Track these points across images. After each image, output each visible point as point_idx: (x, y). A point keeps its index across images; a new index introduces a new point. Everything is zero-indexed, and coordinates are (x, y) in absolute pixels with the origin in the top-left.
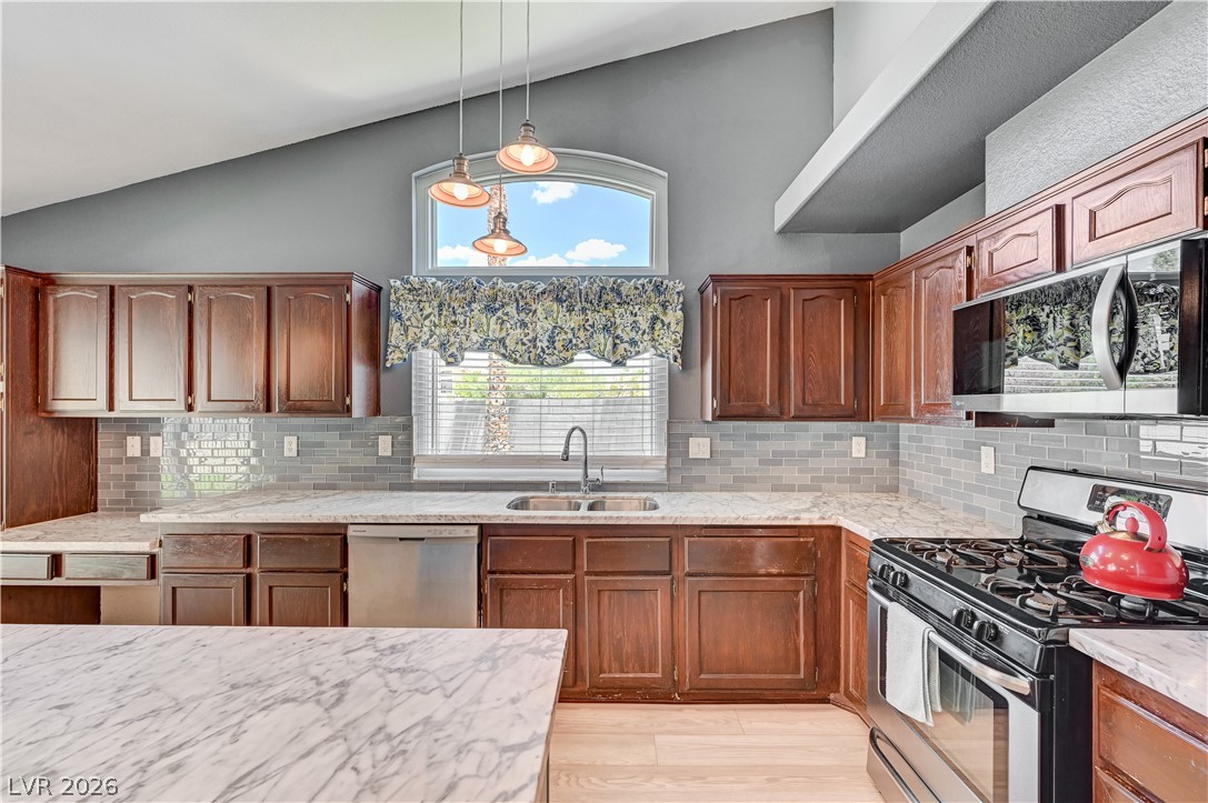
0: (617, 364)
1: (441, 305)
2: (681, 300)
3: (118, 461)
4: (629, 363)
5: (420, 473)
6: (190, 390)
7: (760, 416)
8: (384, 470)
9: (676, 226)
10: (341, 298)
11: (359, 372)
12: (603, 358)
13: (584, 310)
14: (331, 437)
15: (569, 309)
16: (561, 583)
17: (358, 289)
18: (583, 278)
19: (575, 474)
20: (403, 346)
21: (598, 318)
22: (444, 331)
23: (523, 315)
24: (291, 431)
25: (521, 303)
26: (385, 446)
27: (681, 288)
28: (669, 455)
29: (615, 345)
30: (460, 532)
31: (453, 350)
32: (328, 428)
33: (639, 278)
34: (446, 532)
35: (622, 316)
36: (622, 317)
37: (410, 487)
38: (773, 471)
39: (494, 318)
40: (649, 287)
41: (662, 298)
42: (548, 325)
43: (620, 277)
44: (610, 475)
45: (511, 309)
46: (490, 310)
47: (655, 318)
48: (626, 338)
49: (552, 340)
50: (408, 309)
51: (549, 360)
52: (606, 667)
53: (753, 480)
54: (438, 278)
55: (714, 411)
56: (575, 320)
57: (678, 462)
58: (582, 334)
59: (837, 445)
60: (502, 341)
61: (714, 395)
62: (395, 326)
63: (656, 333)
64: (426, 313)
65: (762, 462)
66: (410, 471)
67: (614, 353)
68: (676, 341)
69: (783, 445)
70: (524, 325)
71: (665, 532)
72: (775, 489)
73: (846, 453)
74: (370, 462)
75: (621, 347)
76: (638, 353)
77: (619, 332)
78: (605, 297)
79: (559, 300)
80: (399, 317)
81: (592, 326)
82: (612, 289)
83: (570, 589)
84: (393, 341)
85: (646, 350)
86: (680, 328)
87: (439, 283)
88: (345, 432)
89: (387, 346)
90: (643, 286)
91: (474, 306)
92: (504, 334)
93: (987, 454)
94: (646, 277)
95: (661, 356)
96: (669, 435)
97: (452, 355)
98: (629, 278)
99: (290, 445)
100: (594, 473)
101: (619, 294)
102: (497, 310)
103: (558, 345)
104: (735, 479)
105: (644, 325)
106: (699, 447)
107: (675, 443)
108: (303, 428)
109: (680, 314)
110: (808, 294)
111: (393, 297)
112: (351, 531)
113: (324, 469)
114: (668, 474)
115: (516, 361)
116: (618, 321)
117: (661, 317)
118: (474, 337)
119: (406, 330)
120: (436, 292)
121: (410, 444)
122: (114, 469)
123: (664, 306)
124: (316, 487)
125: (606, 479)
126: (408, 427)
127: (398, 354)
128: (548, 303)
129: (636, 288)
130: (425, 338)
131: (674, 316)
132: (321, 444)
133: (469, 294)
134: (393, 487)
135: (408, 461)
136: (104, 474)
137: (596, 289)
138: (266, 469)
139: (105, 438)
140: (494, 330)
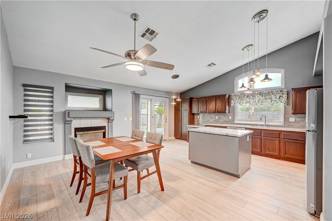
1: (239, 97)
2: (287, 92)
3: (197, 119)
4: (274, 104)
5: (236, 122)
6: (207, 110)
8: (230, 121)
10: (225, 98)
11: (227, 107)
12: (269, 104)
13: (265, 96)
14: (222, 116)
15: (262, 96)
16: (259, 137)
17: (227, 96)
18: (265, 90)
20: (233, 103)
21: (268, 97)
22: (240, 101)
23: (253, 98)
24: (217, 115)
25: (253, 96)
26: (230, 118)
27: (286, 90)
28: (284, 121)
29: (271, 101)
31: (241, 104)
33: (277, 89)
35: (273, 96)
37: (234, 124)
41: (282, 93)
42: (258, 99)
43: (273, 89)
44: (271, 124)
45: (251, 97)
46: (247, 97)
47: (280, 96)
48: (274, 100)
49: (259, 101)
51: (258, 104)
52: (266, 151)
54: (239, 93)
55: (292, 113)
56: (264, 98)
57: (286, 122)
58: (264, 100)
60: (250, 102)
61: (292, 110)
62: (232, 100)
63: (280, 99)
64: (237, 98)
66: (234, 122)
67: (271, 103)
68: (285, 100)
74: (228, 120)
75: (273, 102)
76: (277, 102)
77: (272, 99)
78: (269, 94)
79: (260, 95)
80: (233, 99)
81: (267, 98)
82: (271, 92)
83: (260, 138)
84: (232, 103)
85: (278, 102)
86: (286, 98)
87: (239, 94)
88: (224, 116)
89: (231, 104)
90: (278, 91)
91: (245, 97)
92: (250, 101)
94: (278, 89)
95: (283, 103)
96: (284, 117)
98: (275, 89)
99: (217, 117)
100: (267, 123)
101: (272, 93)
103: (260, 102)
105: (278, 98)
106: (292, 119)
107: (286, 119)
108: (219, 115)
109: (286, 95)
111: (232, 96)
112: (227, 127)
113: (221, 121)
114: (284, 124)
116: (272, 97)
117: (282, 96)
118: (245, 101)
119: (234, 101)
120: (239, 95)
121: (234, 118)
122: (196, 120)
123: (283, 94)
124: (220, 123)
126: (234, 115)
127: (232, 105)
128: (258, 95)
129: (276, 91)
130: (237, 102)
131: (285, 96)
132: (221, 117)
133: (244, 95)
134: (231, 124)
135: (234, 120)
136: (195, 120)
137: (267, 92)
138: (214, 120)
139: (195, 116)
140: (248, 100)
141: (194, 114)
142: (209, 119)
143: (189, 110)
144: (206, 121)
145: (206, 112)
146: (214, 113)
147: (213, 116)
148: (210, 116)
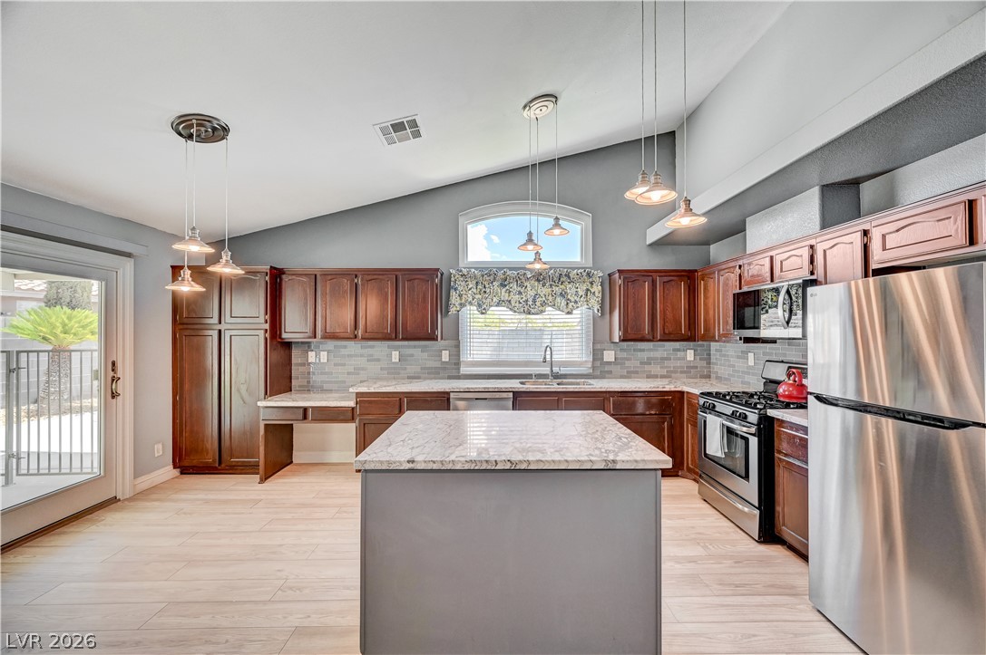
0: (568, 313)
1: (477, 283)
2: (600, 280)
3: (303, 365)
4: (574, 312)
5: (464, 370)
6: (355, 328)
7: (643, 340)
8: (445, 369)
9: (597, 240)
10: (433, 281)
12: (559, 310)
13: (551, 285)
14: (417, 352)
15: (544, 285)
17: (439, 276)
19: (546, 370)
20: (457, 304)
21: (558, 290)
22: (480, 296)
23: (520, 288)
24: (396, 348)
25: (519, 282)
26: (445, 356)
27: (601, 274)
28: (594, 360)
29: (567, 303)
30: (504, 395)
31: (485, 306)
32: (415, 347)
33: (578, 268)
34: (498, 395)
36: (571, 290)
37: (459, 377)
38: (647, 368)
39: (504, 290)
40: (585, 274)
41: (591, 279)
42: (532, 293)
43: (568, 268)
44: (564, 371)
45: (514, 285)
46: (503, 285)
47: (588, 290)
48: (573, 300)
49: (534, 301)
50: (461, 285)
51: (533, 311)
53: (637, 372)
54: (476, 269)
55: (620, 337)
56: (546, 290)
57: (598, 363)
58: (550, 298)
59: (680, 354)
61: (620, 329)
62: (453, 293)
63: (588, 297)
64: (469, 287)
65: (641, 363)
66: (459, 369)
67: (567, 307)
68: (598, 301)
69: (652, 354)
70: (520, 293)
71: (602, 395)
72: (648, 377)
73: (684, 358)
74: (437, 364)
75: (570, 305)
76: (578, 307)
77: (569, 297)
78: (562, 279)
79: (538, 280)
80: (455, 289)
81: (555, 294)
82: (566, 275)
84: (452, 301)
85: (582, 306)
86: (600, 295)
87: (477, 272)
88: (429, 349)
89: (449, 304)
90: (581, 273)
91: (494, 283)
92: (510, 298)
93: (751, 356)
94: (582, 268)
95: (591, 309)
96: (594, 350)
97: (484, 309)
98: (573, 269)
99: (395, 356)
100: (556, 369)
101: (569, 278)
102: (506, 286)
103: (538, 304)
104: (628, 372)
105: (581, 293)
106: (609, 356)
107: (597, 355)
108: (403, 347)
109: (599, 288)
110: (666, 279)
111: (453, 279)
112: (452, 395)
113: (412, 369)
114: (594, 370)
115: (515, 312)
116: (568, 291)
117: (590, 289)
118: (495, 299)
119: (460, 296)
120: (475, 276)
121: (458, 355)
122: (301, 369)
123: (592, 283)
124: (409, 378)
125: (562, 372)
126: (458, 346)
127: (455, 309)
128: (533, 282)
129: (578, 274)
130: (469, 300)
131: (597, 289)
132: (412, 355)
133: (492, 277)
134: (450, 378)
135: (458, 364)
136: (296, 371)
137: (557, 275)
138: (381, 369)
139: (295, 353)
140: (505, 296)
141: (288, 345)
142: (362, 362)
143: (267, 326)
144: (348, 373)
145: (356, 337)
146: (386, 338)
147: (380, 348)
148: (369, 351)
